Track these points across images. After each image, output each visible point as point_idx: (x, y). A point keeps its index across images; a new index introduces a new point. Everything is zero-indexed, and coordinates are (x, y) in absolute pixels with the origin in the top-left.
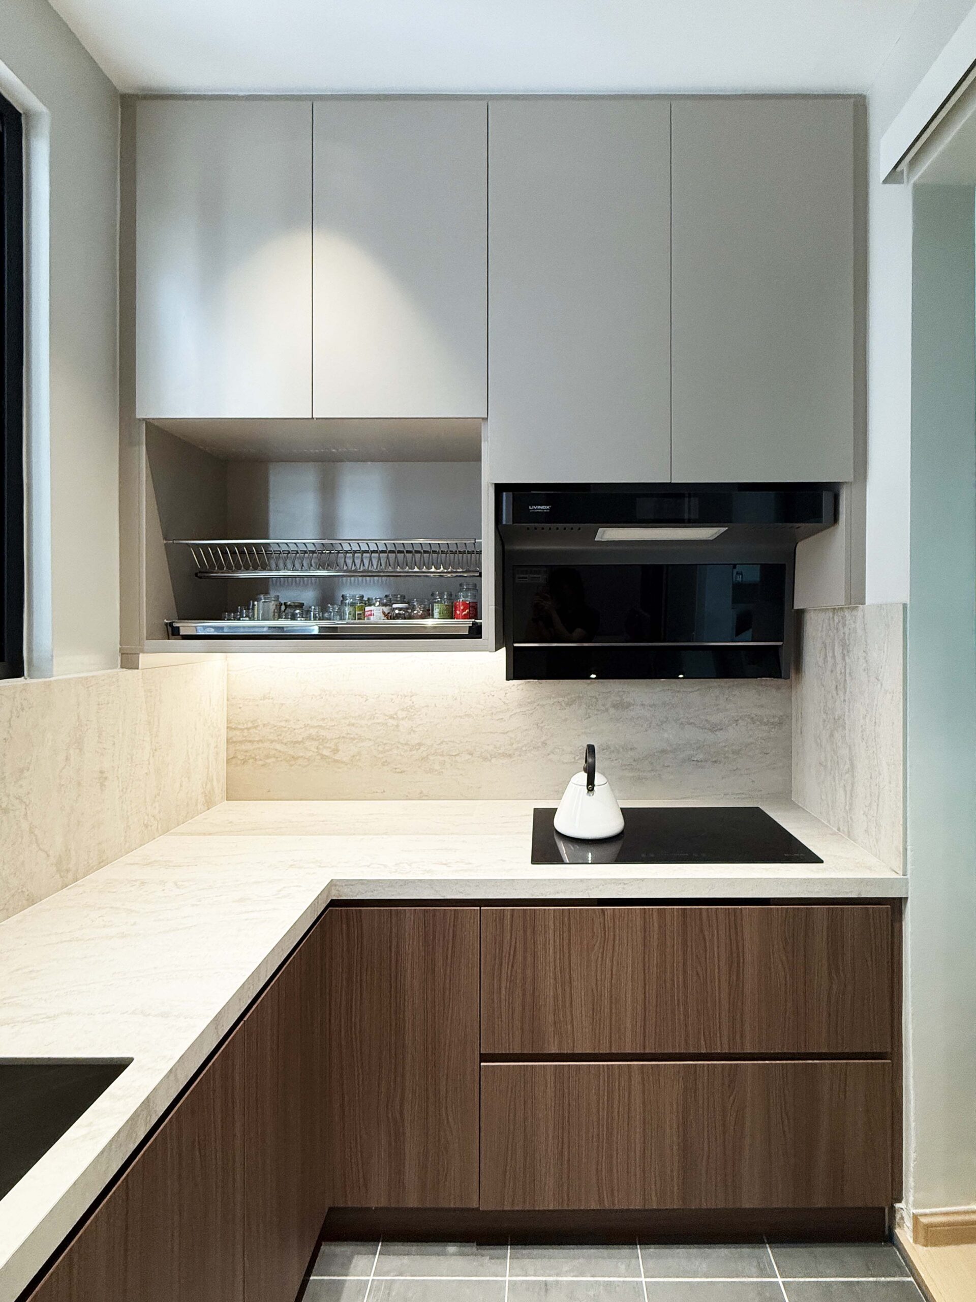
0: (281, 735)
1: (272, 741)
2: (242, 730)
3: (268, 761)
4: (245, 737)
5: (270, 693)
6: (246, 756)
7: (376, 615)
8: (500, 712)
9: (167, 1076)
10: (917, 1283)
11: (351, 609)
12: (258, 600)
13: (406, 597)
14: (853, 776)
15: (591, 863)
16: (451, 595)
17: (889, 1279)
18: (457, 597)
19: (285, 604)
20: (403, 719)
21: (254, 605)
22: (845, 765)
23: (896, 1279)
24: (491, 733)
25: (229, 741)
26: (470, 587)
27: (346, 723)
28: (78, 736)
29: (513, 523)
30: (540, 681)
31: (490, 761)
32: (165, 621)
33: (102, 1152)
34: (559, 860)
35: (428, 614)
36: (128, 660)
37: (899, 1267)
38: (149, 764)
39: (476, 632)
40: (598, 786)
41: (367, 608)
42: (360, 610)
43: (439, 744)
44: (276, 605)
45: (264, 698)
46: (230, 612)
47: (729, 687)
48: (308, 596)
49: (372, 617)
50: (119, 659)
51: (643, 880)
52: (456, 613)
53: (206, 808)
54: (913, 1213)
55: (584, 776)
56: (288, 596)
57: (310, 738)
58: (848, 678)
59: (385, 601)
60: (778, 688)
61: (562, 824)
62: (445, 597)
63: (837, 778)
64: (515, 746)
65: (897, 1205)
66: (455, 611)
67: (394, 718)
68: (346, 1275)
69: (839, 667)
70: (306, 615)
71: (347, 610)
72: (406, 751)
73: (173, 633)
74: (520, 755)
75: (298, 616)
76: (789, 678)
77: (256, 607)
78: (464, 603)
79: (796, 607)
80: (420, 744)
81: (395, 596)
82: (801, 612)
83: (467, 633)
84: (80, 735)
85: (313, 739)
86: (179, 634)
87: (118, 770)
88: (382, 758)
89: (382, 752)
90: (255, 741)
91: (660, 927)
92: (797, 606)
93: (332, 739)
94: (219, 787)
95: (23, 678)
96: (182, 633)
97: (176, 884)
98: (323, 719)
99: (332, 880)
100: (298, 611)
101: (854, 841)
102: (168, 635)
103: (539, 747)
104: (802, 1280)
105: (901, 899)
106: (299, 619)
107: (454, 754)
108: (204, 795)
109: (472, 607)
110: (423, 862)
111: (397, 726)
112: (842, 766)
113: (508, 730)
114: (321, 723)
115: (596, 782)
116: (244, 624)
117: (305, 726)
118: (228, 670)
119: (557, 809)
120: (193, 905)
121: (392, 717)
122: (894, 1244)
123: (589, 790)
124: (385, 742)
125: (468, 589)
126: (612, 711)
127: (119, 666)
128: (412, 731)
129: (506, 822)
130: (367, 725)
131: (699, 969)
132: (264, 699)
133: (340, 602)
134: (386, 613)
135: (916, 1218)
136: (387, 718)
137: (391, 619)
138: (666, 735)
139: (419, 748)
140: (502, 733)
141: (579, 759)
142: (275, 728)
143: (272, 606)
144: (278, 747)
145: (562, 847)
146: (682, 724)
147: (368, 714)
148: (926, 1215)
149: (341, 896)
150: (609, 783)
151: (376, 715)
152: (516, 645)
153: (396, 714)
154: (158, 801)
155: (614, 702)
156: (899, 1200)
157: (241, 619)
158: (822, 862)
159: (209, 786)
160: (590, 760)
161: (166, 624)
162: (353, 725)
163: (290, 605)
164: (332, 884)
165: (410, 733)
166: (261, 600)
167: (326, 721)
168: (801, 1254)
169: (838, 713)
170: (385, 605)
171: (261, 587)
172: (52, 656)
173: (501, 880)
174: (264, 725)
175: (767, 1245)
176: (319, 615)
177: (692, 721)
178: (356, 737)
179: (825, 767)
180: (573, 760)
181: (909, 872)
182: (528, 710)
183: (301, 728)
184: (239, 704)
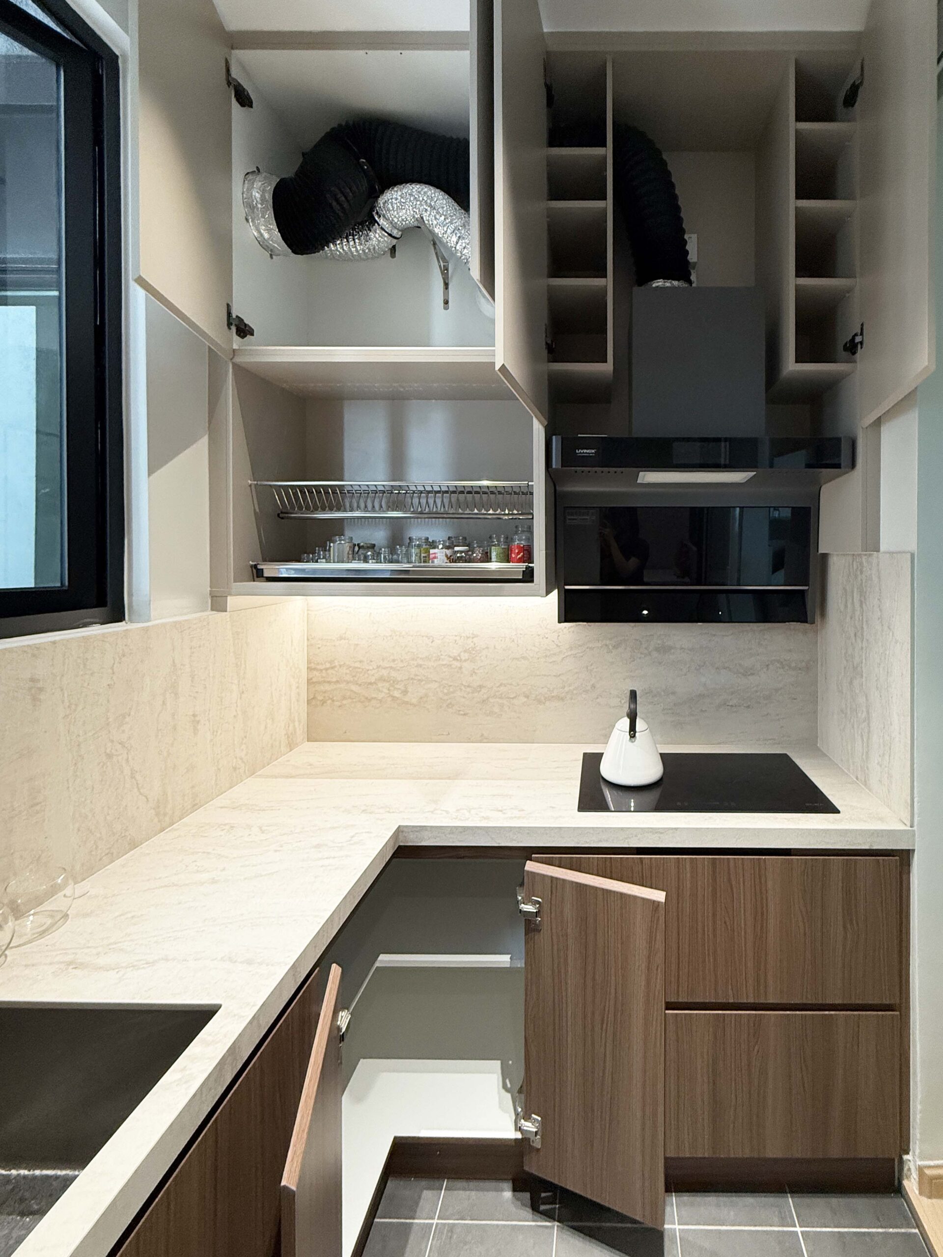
0: (355, 676)
1: (348, 682)
2: (321, 670)
3: (345, 702)
4: (324, 677)
5: (345, 633)
6: (324, 697)
7: (439, 557)
8: (554, 654)
9: (250, 1022)
10: (922, 1236)
11: (418, 551)
12: (334, 542)
13: (467, 538)
14: (869, 724)
15: (634, 811)
16: (507, 538)
17: (896, 1230)
18: (512, 540)
19: (358, 545)
20: (465, 661)
21: (330, 547)
22: (862, 714)
23: (903, 1230)
24: (545, 675)
25: (310, 682)
26: (525, 530)
27: (414, 664)
28: (173, 681)
29: (562, 467)
30: (589, 624)
31: (544, 703)
32: (251, 563)
33: (194, 1096)
34: (604, 808)
35: (487, 558)
36: (218, 603)
37: (906, 1218)
38: (237, 706)
39: (528, 576)
40: (639, 732)
41: (432, 551)
42: (425, 553)
43: (498, 687)
44: (350, 547)
45: (341, 638)
46: (308, 554)
47: (761, 631)
48: (379, 536)
49: (436, 560)
50: (210, 601)
51: (676, 829)
52: (511, 556)
53: (289, 750)
54: (919, 1165)
55: (626, 722)
56: (361, 536)
57: (382, 679)
58: (865, 627)
59: (447, 544)
60: (805, 633)
61: (609, 770)
62: (502, 540)
63: (855, 726)
64: (567, 689)
65: (905, 1157)
66: (511, 554)
67: (457, 660)
68: (414, 1219)
69: (858, 613)
70: (377, 557)
71: (414, 551)
72: (469, 693)
73: (258, 574)
74: (571, 699)
75: (370, 558)
76: (814, 623)
77: (332, 549)
78: (519, 547)
79: (820, 551)
80: (481, 687)
81: (457, 538)
82: (825, 556)
83: (521, 577)
84: (175, 680)
85: (384, 680)
86: (262, 576)
87: (209, 714)
88: (447, 700)
89: (446, 694)
90: (332, 682)
91: (692, 877)
92: (822, 550)
93: (402, 681)
94: (300, 729)
95: (124, 622)
96: (266, 575)
97: (260, 828)
98: (394, 661)
99: (399, 826)
100: (369, 553)
101: (870, 790)
102: (253, 578)
103: (588, 690)
104: (818, 1229)
105: (909, 850)
106: (370, 561)
107: (512, 696)
108: (286, 736)
109: (526, 550)
110: (481, 808)
111: (461, 668)
112: (860, 715)
113: (560, 673)
114: (392, 664)
115: (637, 729)
116: (322, 566)
117: (378, 667)
118: (308, 610)
119: (603, 753)
120: (276, 851)
121: (455, 659)
122: (903, 1196)
123: (631, 737)
124: (450, 684)
125: (523, 531)
126: (655, 654)
127: (210, 609)
128: (473, 672)
129: (558, 767)
130: (433, 666)
131: (727, 919)
132: (341, 640)
133: (407, 544)
134: (449, 556)
135: (921, 1170)
136: (451, 659)
137: (453, 562)
138: (703, 679)
139: (480, 691)
140: (555, 676)
141: (625, 702)
142: (351, 669)
143: (347, 547)
144: (354, 688)
145: (608, 793)
146: (717, 668)
147: (434, 655)
148: (930, 1167)
149: (407, 842)
150: (650, 730)
151: (442, 657)
152: (567, 587)
153: (459, 655)
154: (245, 744)
155: (657, 646)
156: (907, 1152)
157: (319, 560)
158: (838, 812)
159: (291, 728)
160: (632, 706)
161: (251, 566)
162: (421, 666)
163: (363, 546)
164: (399, 830)
165: (472, 675)
166: (337, 541)
167: (396, 662)
168: (820, 1204)
169: (857, 660)
170: (448, 548)
171: (336, 528)
172: (150, 601)
173: (550, 827)
174: (340, 666)
175: (789, 1195)
176: (389, 556)
177: (726, 665)
178: (424, 678)
179: (846, 714)
180: (619, 704)
181: (916, 823)
182: (579, 653)
183: (373, 669)
184: (318, 644)
